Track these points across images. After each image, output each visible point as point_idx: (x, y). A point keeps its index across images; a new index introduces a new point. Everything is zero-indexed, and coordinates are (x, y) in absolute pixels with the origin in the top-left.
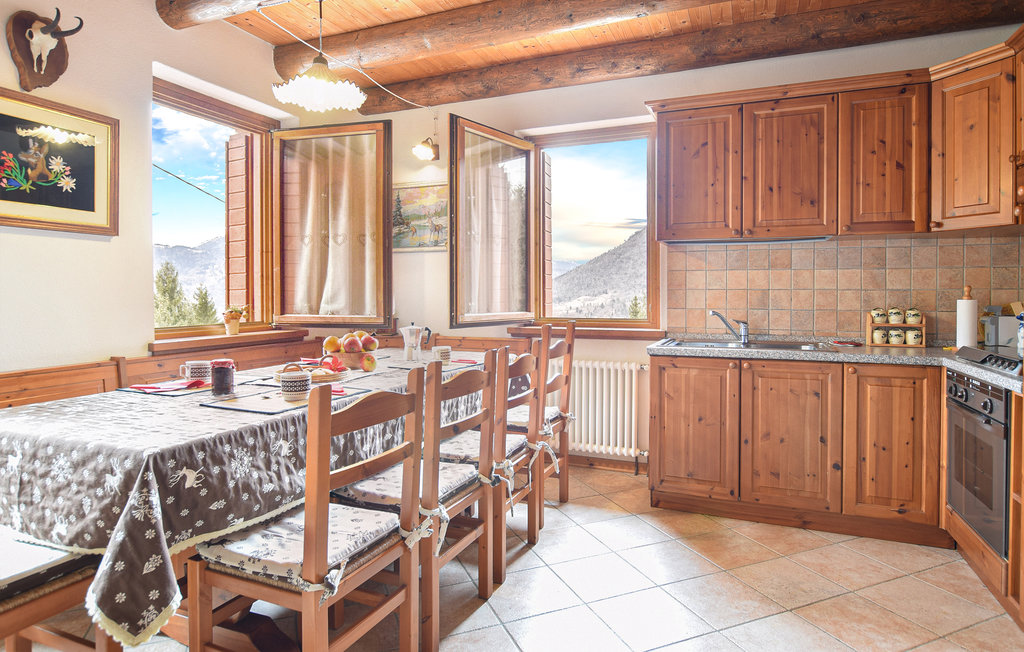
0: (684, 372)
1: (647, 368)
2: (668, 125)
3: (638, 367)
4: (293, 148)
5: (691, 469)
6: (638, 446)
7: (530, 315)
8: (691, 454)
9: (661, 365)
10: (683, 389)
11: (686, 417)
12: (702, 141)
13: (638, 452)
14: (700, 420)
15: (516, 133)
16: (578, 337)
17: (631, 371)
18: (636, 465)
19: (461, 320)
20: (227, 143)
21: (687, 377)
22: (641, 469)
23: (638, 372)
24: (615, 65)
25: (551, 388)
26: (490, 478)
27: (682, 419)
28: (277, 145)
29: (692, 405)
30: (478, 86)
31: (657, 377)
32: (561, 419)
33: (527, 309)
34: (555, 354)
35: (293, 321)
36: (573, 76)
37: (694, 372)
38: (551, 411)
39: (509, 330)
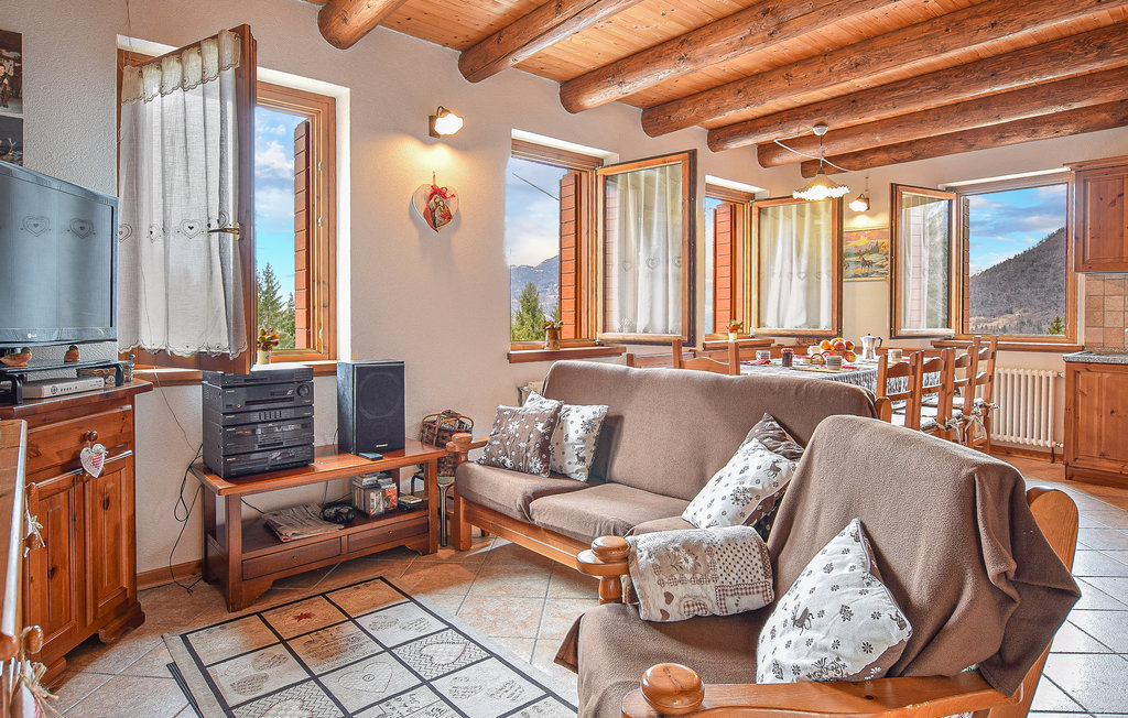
0: (1098, 375)
1: (1063, 375)
2: (1085, 181)
3: (1055, 374)
4: (766, 214)
5: (1103, 450)
6: (1054, 439)
7: (952, 332)
8: (1103, 438)
9: (1075, 370)
10: (1096, 388)
11: (1099, 410)
12: (1118, 192)
13: (1054, 443)
14: (1112, 412)
15: (940, 187)
16: (999, 349)
17: (1048, 378)
18: (1053, 456)
19: (898, 334)
20: (715, 211)
21: (1100, 380)
22: (1056, 459)
23: (1055, 378)
24: (1034, 132)
25: (979, 382)
26: (944, 424)
27: (1095, 412)
28: (755, 211)
29: (1104, 401)
30: (909, 154)
31: (1072, 379)
32: (986, 408)
33: (949, 326)
34: (982, 357)
35: (766, 332)
36: (995, 141)
37: (1106, 376)
38: (978, 400)
39: (932, 343)
